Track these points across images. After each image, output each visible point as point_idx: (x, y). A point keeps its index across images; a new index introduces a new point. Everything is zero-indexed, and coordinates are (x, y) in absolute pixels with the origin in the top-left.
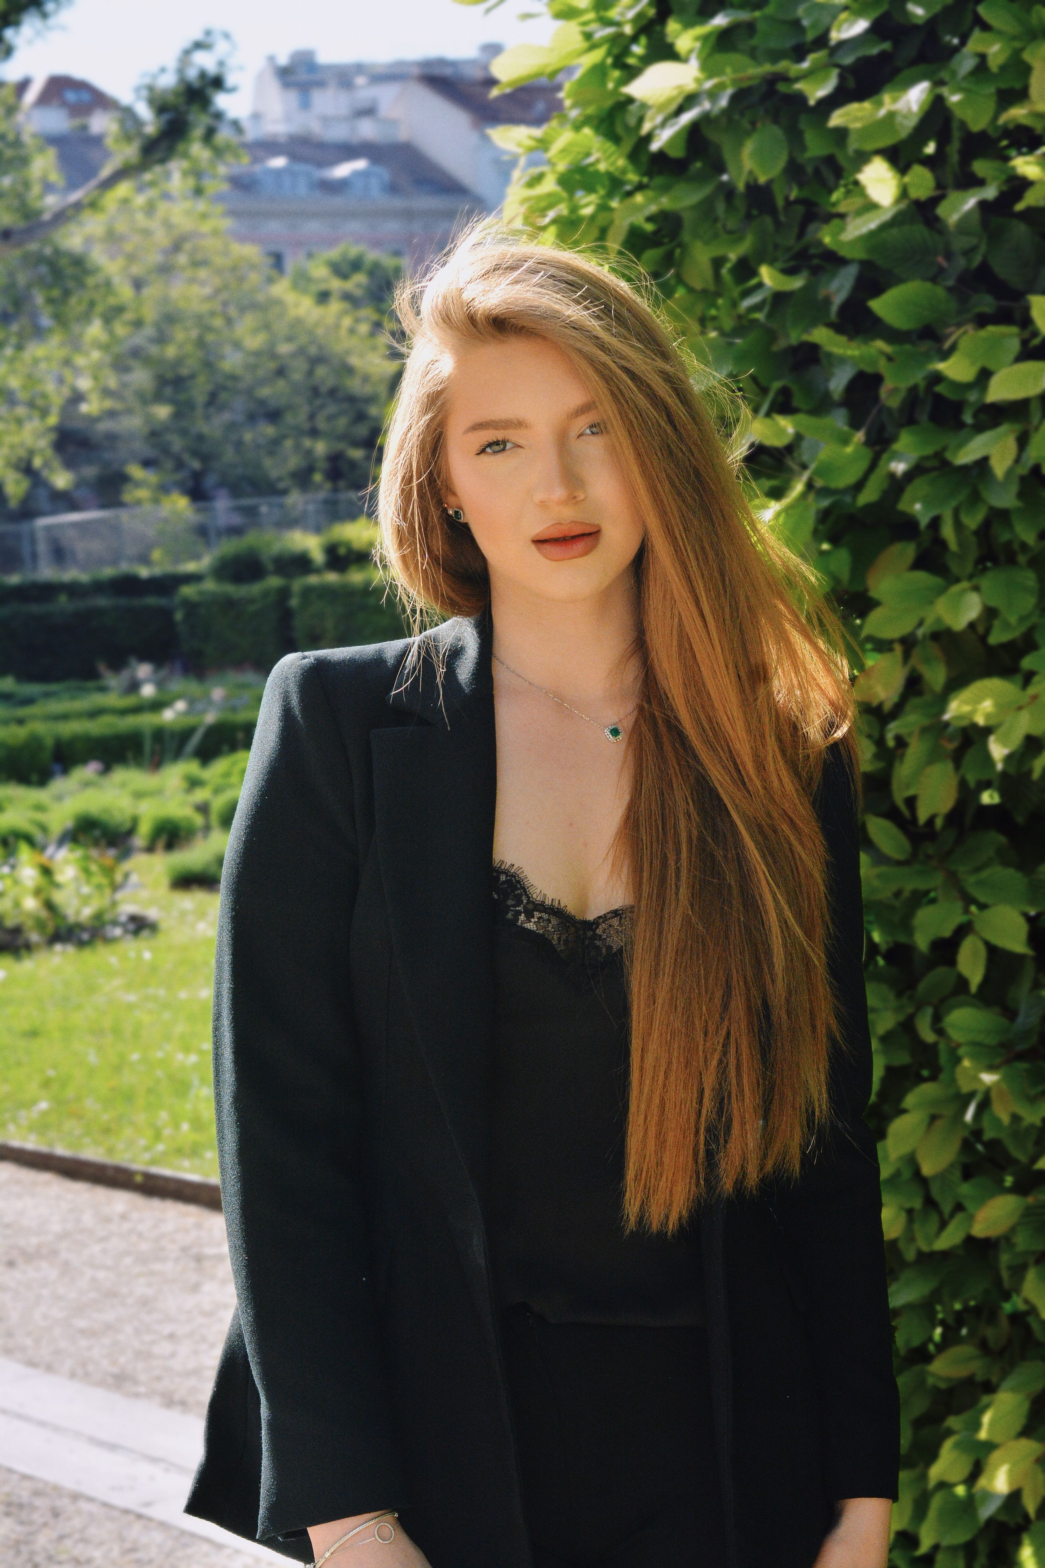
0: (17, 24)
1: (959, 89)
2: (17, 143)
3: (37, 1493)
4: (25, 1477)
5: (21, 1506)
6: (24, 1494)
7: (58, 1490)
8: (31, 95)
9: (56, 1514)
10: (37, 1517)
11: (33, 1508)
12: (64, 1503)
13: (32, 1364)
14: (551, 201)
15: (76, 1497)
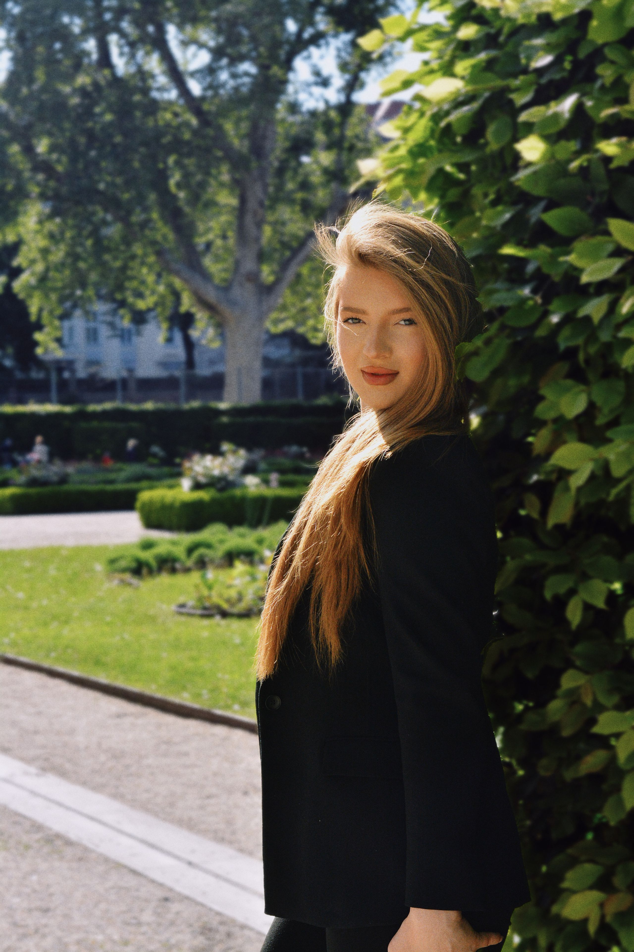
0: (367, 70)
1: (593, 98)
2: (366, 140)
3: (222, 923)
4: (218, 914)
5: (210, 930)
6: (214, 922)
7: (233, 922)
8: (381, 112)
9: (229, 935)
10: (218, 937)
11: (217, 931)
12: (236, 930)
13: (241, 850)
14: (401, 159)
15: (243, 927)
